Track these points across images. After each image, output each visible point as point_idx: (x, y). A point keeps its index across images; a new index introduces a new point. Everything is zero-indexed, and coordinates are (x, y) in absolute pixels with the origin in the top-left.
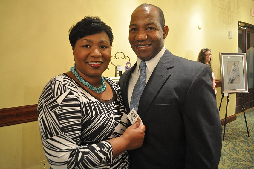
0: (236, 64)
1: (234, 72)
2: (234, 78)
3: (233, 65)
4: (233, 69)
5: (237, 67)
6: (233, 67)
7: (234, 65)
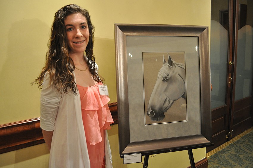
0: (174, 61)
1: (166, 84)
2: (167, 104)
3: (165, 61)
4: (165, 75)
5: (177, 70)
6: (164, 70)
7: (167, 63)
